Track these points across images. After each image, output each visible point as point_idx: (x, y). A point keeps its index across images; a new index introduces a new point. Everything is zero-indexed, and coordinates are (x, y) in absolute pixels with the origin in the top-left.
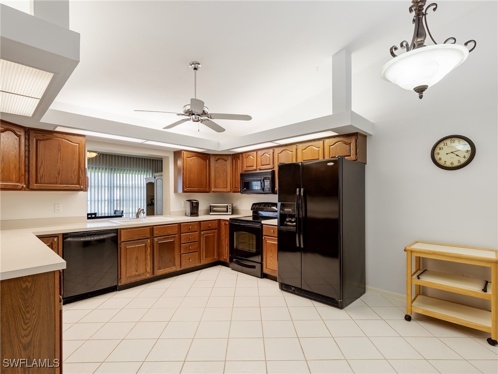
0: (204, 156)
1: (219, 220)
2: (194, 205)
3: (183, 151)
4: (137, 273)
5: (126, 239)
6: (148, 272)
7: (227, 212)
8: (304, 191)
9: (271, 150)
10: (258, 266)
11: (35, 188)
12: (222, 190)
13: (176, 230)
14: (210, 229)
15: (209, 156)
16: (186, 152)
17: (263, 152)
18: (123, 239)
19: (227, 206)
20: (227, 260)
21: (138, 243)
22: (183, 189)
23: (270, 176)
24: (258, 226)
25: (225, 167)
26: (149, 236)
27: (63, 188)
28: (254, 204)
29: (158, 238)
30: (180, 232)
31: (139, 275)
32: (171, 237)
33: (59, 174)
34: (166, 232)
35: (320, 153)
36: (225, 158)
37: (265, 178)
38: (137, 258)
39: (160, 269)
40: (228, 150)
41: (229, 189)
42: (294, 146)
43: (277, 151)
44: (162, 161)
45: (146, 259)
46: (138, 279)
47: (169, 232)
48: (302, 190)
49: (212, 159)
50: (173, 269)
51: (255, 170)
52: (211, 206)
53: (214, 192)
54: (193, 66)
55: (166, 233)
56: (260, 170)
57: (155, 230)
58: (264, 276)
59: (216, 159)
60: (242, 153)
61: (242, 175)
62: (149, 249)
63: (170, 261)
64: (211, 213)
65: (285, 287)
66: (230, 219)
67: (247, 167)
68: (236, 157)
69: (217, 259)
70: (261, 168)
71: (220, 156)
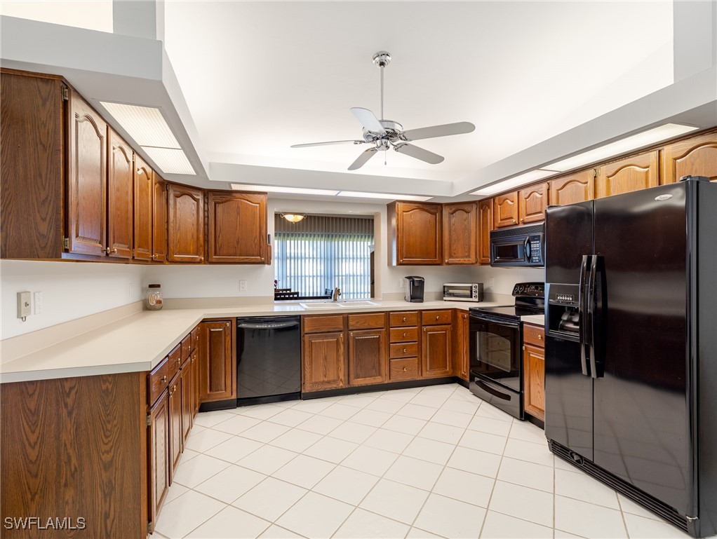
0: (433, 208)
1: (455, 310)
2: (416, 284)
3: (397, 203)
4: (326, 379)
5: (311, 330)
6: (341, 380)
7: (471, 297)
8: (599, 260)
9: (545, 186)
10: (515, 398)
11: (214, 261)
12: (462, 260)
13: (381, 323)
14: (438, 323)
15: (439, 207)
16: (402, 204)
17: (529, 190)
18: (307, 330)
19: (471, 287)
20: (465, 376)
21: (326, 337)
22: (398, 260)
23: (541, 234)
24: (514, 325)
25: (466, 223)
26: (341, 327)
27: (242, 261)
28: (517, 285)
29: (354, 332)
30: (388, 325)
31: (329, 382)
32: (375, 332)
33: (238, 243)
34: (366, 324)
35: (650, 176)
36: (467, 207)
37: (534, 238)
38: (326, 357)
39: (357, 377)
41: (472, 259)
42: (591, 172)
43: (555, 185)
44: (373, 220)
45: (338, 360)
46: (328, 387)
47: (371, 324)
48: (594, 257)
49: (446, 212)
50: (377, 380)
51: (516, 225)
52: (444, 287)
53: (448, 264)
54: (377, 59)
55: (366, 326)
56: (525, 223)
57: (350, 320)
58: (526, 417)
59: (451, 211)
60: (493, 197)
61: (493, 234)
62: (342, 346)
63: (374, 368)
64: (445, 298)
65: (560, 450)
66: (470, 309)
67: (501, 220)
68: (484, 204)
70: (526, 221)
71: (458, 206)
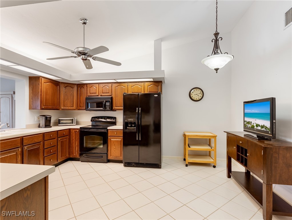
0: (56, 84)
1: (70, 129)
2: (48, 119)
3: (41, 78)
7: (73, 123)
8: (141, 110)
9: (110, 85)
10: (105, 156)
12: (70, 108)
13: (41, 139)
14: (64, 136)
15: (59, 83)
16: (44, 79)
17: (104, 85)
19: (73, 119)
20: (77, 156)
21: (10, 153)
22: (41, 107)
23: (110, 100)
25: (72, 92)
26: (19, 145)
28: (92, 118)
29: (27, 146)
32: (37, 145)
34: (33, 141)
35: (142, 89)
36: (72, 86)
37: (106, 101)
40: (79, 81)
41: (74, 107)
42: (126, 84)
43: (114, 85)
47: (35, 140)
48: (140, 109)
49: (62, 87)
51: (97, 96)
52: (59, 120)
53: (63, 109)
54: (83, 21)
55: (33, 142)
56: (101, 96)
57: (24, 140)
58: (109, 161)
59: (65, 86)
60: (86, 84)
61: (87, 99)
62: (20, 156)
64: (59, 125)
65: (128, 164)
66: (80, 128)
67: (90, 93)
68: (80, 86)
69: (68, 157)
70: (102, 95)
71: (69, 85)
